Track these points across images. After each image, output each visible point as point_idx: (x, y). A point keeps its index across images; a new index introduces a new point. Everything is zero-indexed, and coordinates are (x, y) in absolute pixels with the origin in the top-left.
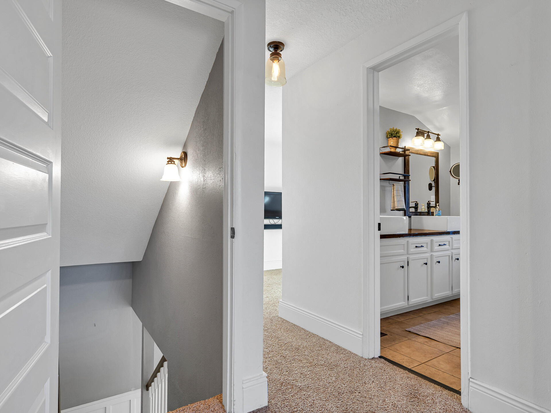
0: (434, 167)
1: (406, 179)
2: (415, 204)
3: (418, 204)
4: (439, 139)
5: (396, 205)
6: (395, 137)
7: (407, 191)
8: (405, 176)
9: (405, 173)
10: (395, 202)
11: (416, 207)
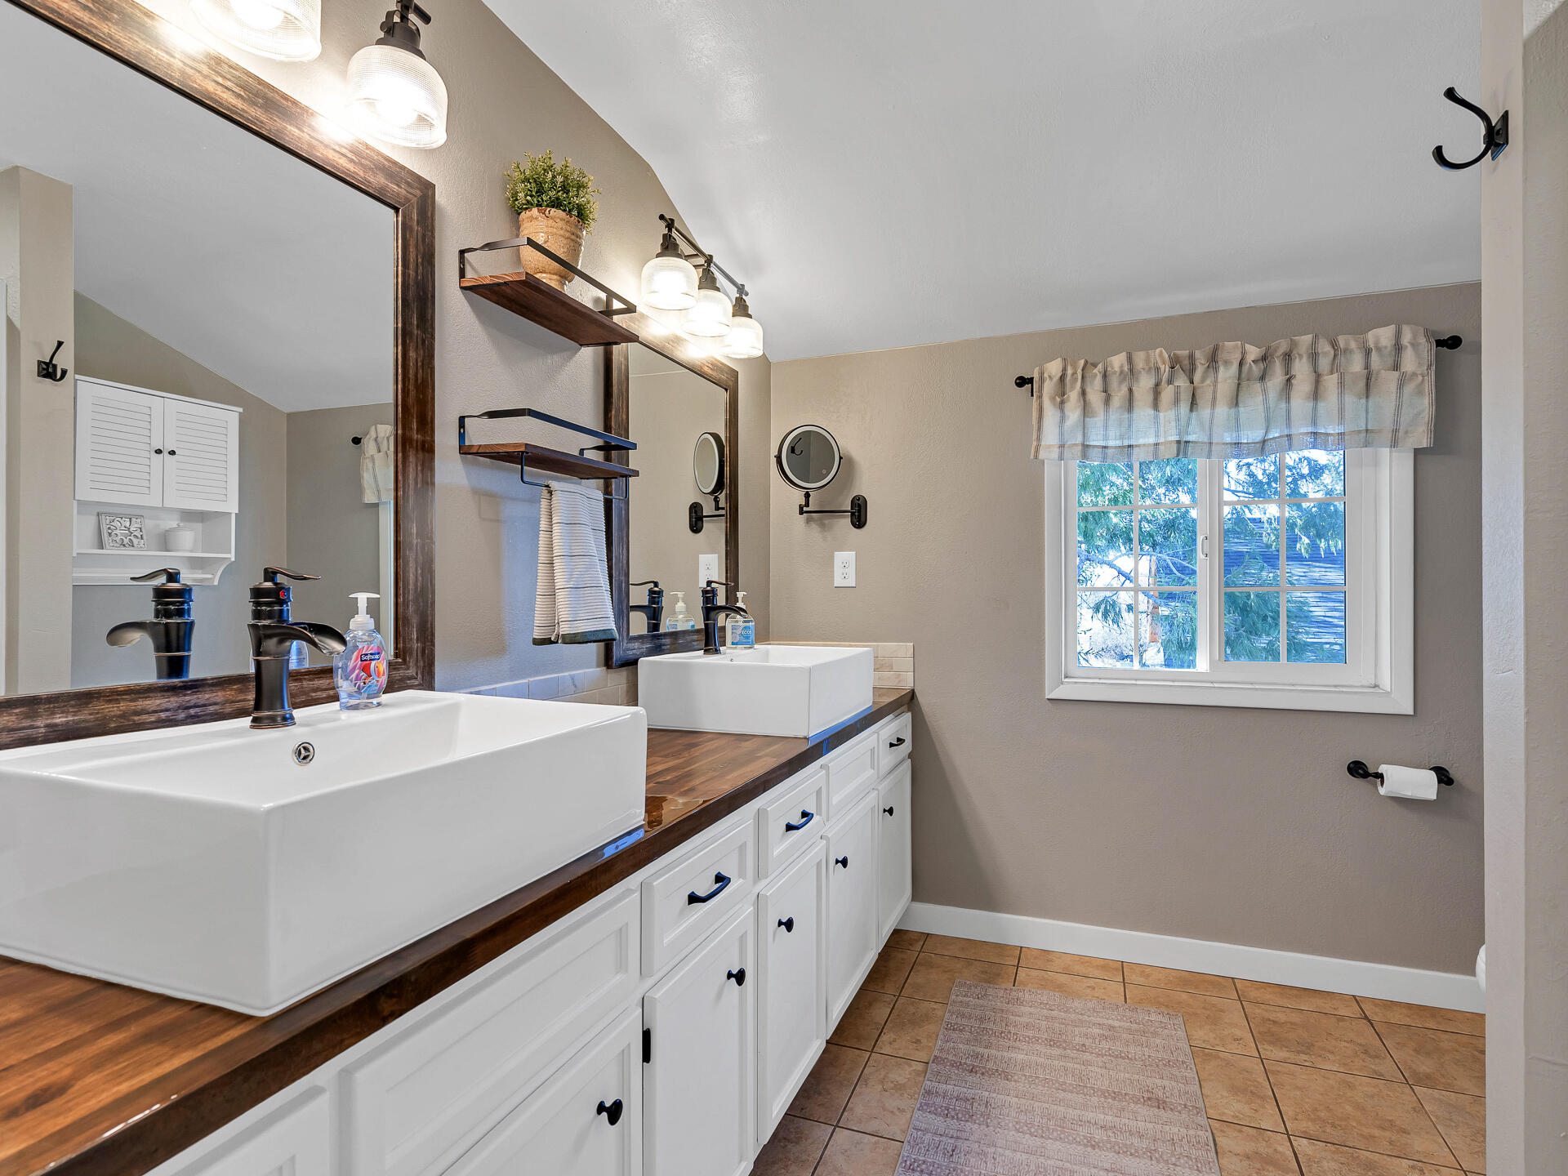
0: (716, 437)
1: (614, 466)
2: (651, 592)
3: (660, 593)
4: (746, 307)
5: (563, 613)
6: (556, 204)
7: (620, 530)
8: (606, 448)
9: (607, 428)
10: (561, 596)
11: (654, 611)
